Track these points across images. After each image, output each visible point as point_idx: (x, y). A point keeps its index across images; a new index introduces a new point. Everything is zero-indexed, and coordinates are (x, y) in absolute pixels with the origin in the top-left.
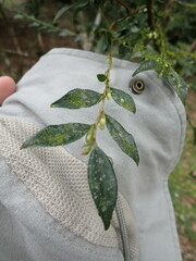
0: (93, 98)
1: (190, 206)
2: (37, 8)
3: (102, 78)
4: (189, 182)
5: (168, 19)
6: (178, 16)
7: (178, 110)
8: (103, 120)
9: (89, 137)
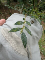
0: (22, 23)
1: (44, 48)
2: (10, 3)
3: (24, 19)
4: (44, 42)
5: (39, 5)
6: (41, 5)
7: (41, 27)
8: (24, 27)
9: (21, 30)
